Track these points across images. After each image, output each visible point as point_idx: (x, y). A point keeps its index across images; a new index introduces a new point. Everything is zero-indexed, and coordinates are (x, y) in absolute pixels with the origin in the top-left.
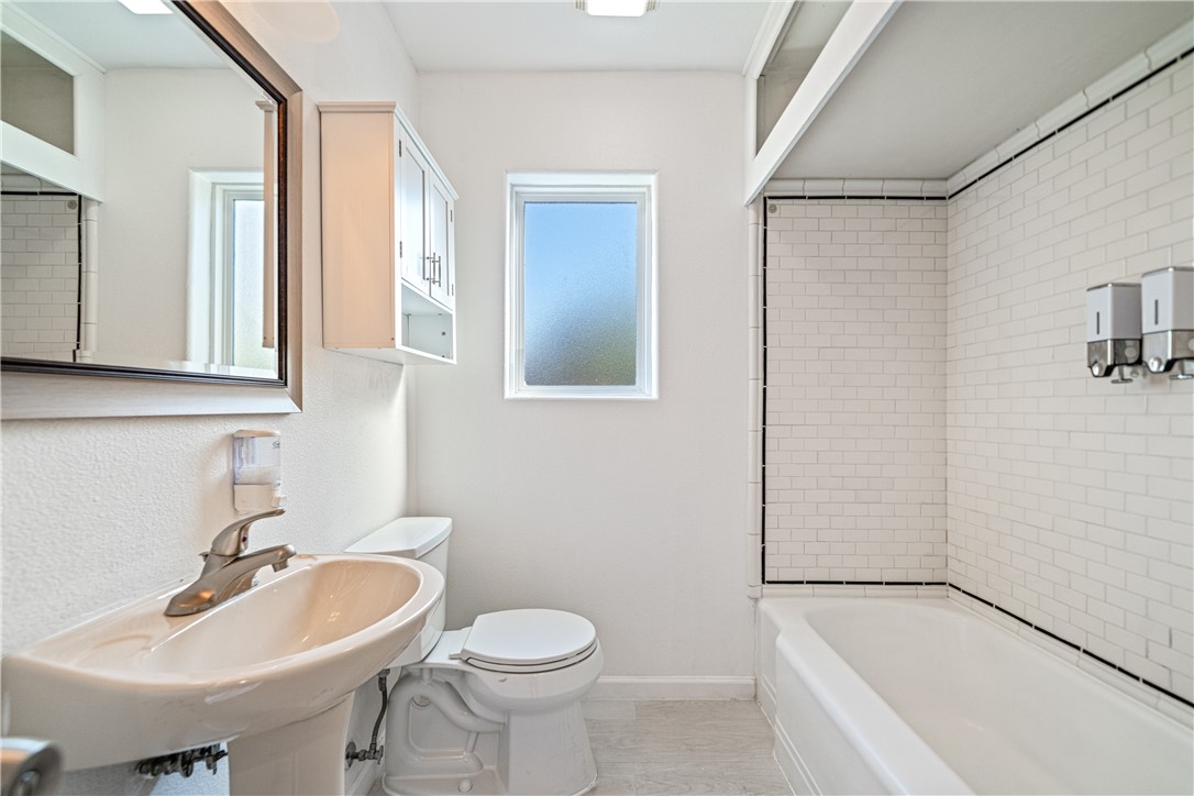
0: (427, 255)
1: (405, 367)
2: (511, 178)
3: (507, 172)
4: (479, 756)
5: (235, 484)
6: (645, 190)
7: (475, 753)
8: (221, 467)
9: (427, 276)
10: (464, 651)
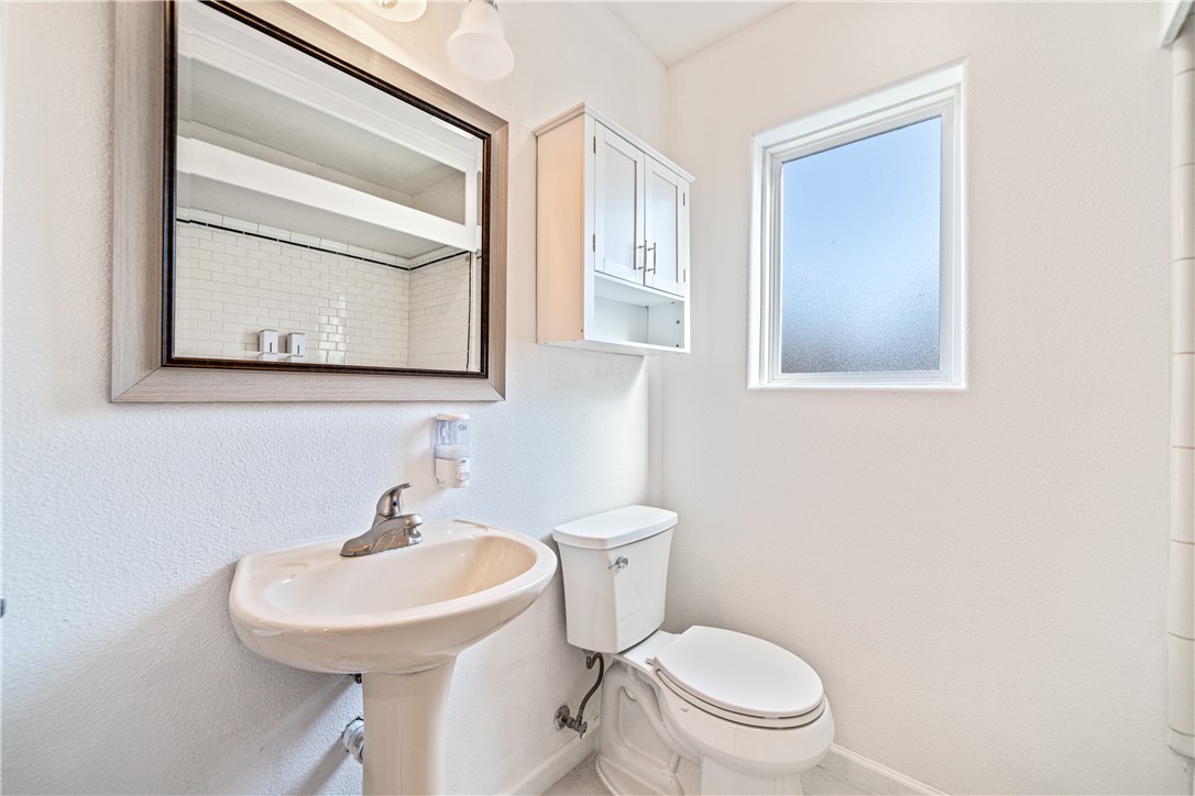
0: (640, 242)
1: (646, 358)
2: (759, 141)
3: (753, 135)
4: (680, 779)
5: (436, 457)
6: (952, 92)
7: (677, 775)
8: (424, 443)
9: (640, 263)
10: (655, 660)
